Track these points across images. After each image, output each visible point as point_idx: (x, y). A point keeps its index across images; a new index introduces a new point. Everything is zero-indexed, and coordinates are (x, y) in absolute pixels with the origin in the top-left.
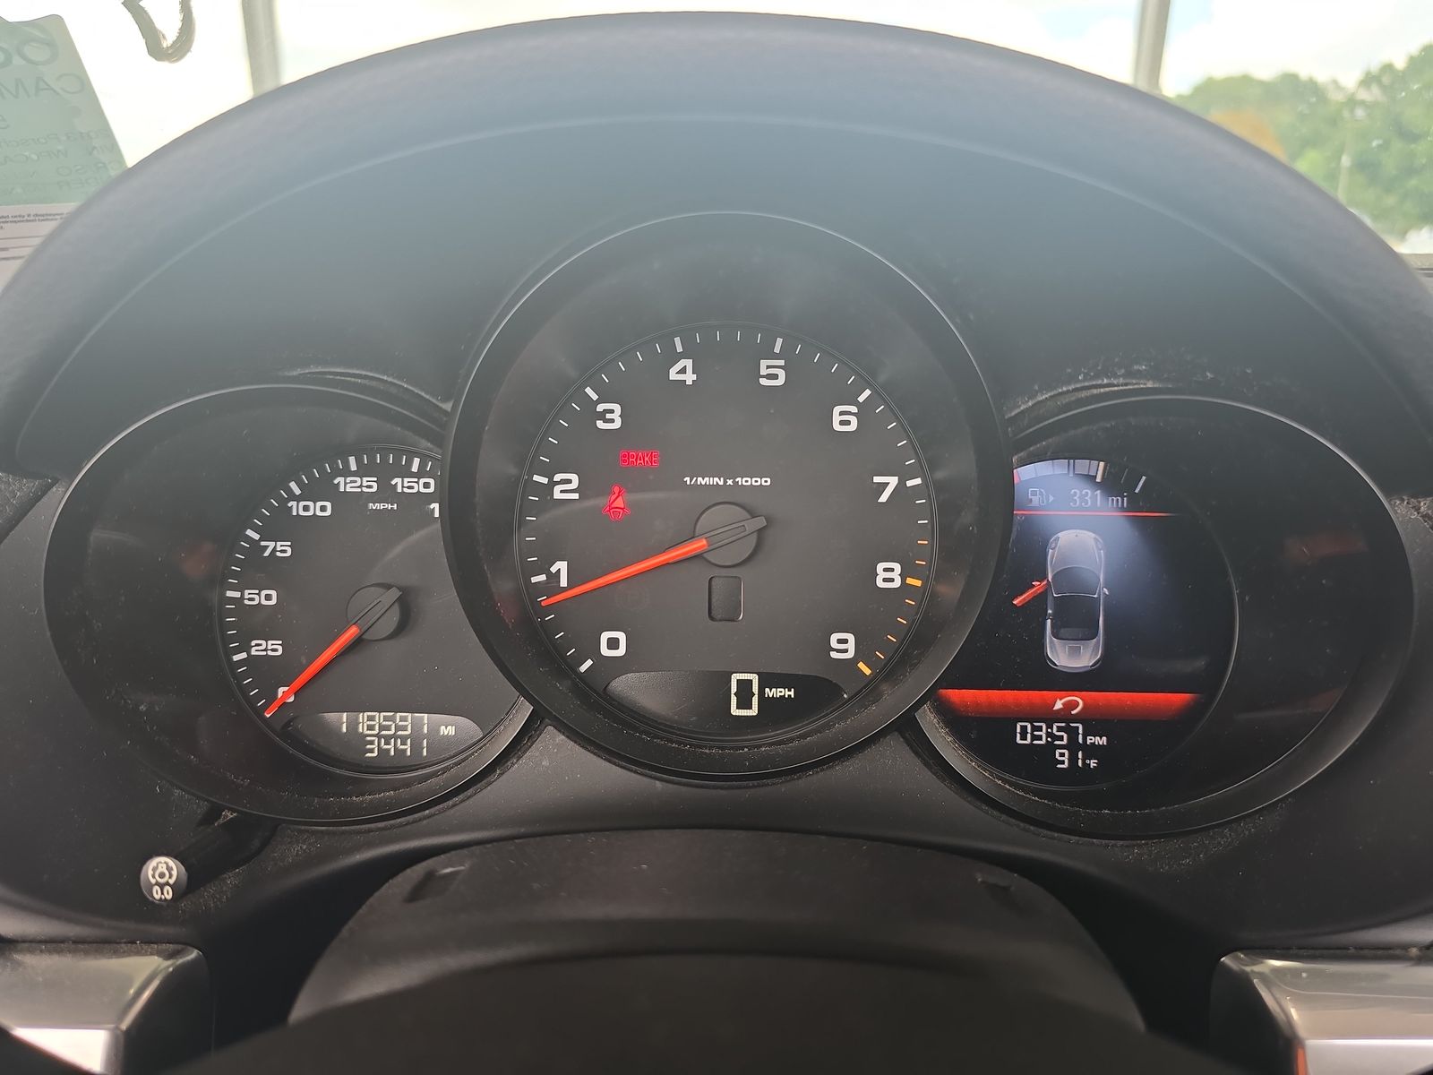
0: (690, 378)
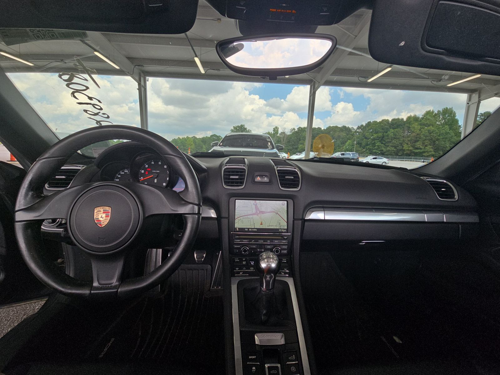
0: (153, 163)
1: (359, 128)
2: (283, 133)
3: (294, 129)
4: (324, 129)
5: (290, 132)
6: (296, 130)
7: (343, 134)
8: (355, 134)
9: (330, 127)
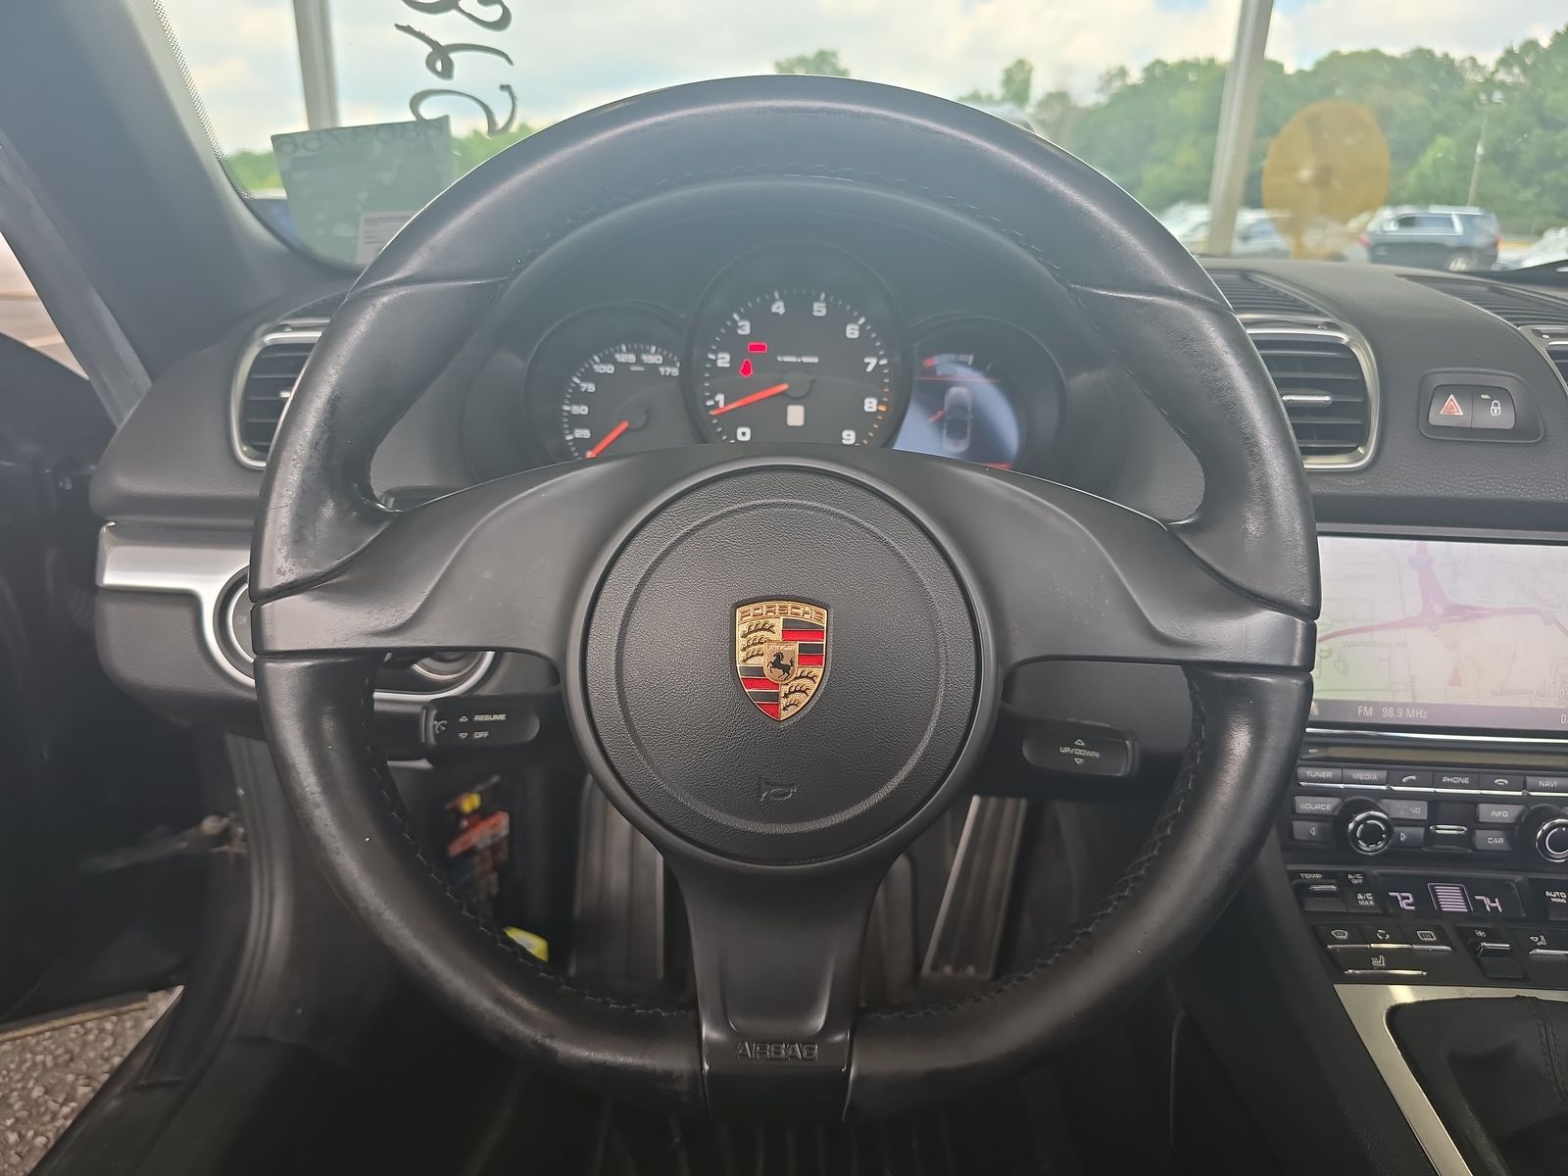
0: (781, 311)
1: (1508, 59)
2: (1059, 98)
3: (1123, 72)
4: (1301, 73)
5: (1101, 90)
6: (1135, 76)
7: (1412, 99)
8: (1483, 97)
9: (1335, 56)
